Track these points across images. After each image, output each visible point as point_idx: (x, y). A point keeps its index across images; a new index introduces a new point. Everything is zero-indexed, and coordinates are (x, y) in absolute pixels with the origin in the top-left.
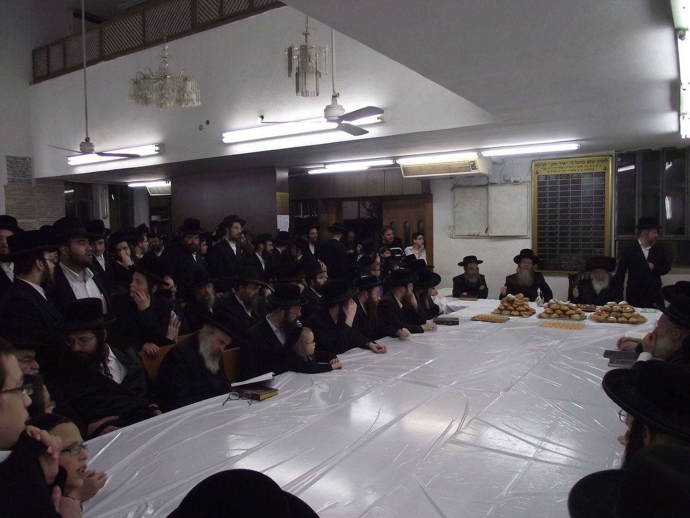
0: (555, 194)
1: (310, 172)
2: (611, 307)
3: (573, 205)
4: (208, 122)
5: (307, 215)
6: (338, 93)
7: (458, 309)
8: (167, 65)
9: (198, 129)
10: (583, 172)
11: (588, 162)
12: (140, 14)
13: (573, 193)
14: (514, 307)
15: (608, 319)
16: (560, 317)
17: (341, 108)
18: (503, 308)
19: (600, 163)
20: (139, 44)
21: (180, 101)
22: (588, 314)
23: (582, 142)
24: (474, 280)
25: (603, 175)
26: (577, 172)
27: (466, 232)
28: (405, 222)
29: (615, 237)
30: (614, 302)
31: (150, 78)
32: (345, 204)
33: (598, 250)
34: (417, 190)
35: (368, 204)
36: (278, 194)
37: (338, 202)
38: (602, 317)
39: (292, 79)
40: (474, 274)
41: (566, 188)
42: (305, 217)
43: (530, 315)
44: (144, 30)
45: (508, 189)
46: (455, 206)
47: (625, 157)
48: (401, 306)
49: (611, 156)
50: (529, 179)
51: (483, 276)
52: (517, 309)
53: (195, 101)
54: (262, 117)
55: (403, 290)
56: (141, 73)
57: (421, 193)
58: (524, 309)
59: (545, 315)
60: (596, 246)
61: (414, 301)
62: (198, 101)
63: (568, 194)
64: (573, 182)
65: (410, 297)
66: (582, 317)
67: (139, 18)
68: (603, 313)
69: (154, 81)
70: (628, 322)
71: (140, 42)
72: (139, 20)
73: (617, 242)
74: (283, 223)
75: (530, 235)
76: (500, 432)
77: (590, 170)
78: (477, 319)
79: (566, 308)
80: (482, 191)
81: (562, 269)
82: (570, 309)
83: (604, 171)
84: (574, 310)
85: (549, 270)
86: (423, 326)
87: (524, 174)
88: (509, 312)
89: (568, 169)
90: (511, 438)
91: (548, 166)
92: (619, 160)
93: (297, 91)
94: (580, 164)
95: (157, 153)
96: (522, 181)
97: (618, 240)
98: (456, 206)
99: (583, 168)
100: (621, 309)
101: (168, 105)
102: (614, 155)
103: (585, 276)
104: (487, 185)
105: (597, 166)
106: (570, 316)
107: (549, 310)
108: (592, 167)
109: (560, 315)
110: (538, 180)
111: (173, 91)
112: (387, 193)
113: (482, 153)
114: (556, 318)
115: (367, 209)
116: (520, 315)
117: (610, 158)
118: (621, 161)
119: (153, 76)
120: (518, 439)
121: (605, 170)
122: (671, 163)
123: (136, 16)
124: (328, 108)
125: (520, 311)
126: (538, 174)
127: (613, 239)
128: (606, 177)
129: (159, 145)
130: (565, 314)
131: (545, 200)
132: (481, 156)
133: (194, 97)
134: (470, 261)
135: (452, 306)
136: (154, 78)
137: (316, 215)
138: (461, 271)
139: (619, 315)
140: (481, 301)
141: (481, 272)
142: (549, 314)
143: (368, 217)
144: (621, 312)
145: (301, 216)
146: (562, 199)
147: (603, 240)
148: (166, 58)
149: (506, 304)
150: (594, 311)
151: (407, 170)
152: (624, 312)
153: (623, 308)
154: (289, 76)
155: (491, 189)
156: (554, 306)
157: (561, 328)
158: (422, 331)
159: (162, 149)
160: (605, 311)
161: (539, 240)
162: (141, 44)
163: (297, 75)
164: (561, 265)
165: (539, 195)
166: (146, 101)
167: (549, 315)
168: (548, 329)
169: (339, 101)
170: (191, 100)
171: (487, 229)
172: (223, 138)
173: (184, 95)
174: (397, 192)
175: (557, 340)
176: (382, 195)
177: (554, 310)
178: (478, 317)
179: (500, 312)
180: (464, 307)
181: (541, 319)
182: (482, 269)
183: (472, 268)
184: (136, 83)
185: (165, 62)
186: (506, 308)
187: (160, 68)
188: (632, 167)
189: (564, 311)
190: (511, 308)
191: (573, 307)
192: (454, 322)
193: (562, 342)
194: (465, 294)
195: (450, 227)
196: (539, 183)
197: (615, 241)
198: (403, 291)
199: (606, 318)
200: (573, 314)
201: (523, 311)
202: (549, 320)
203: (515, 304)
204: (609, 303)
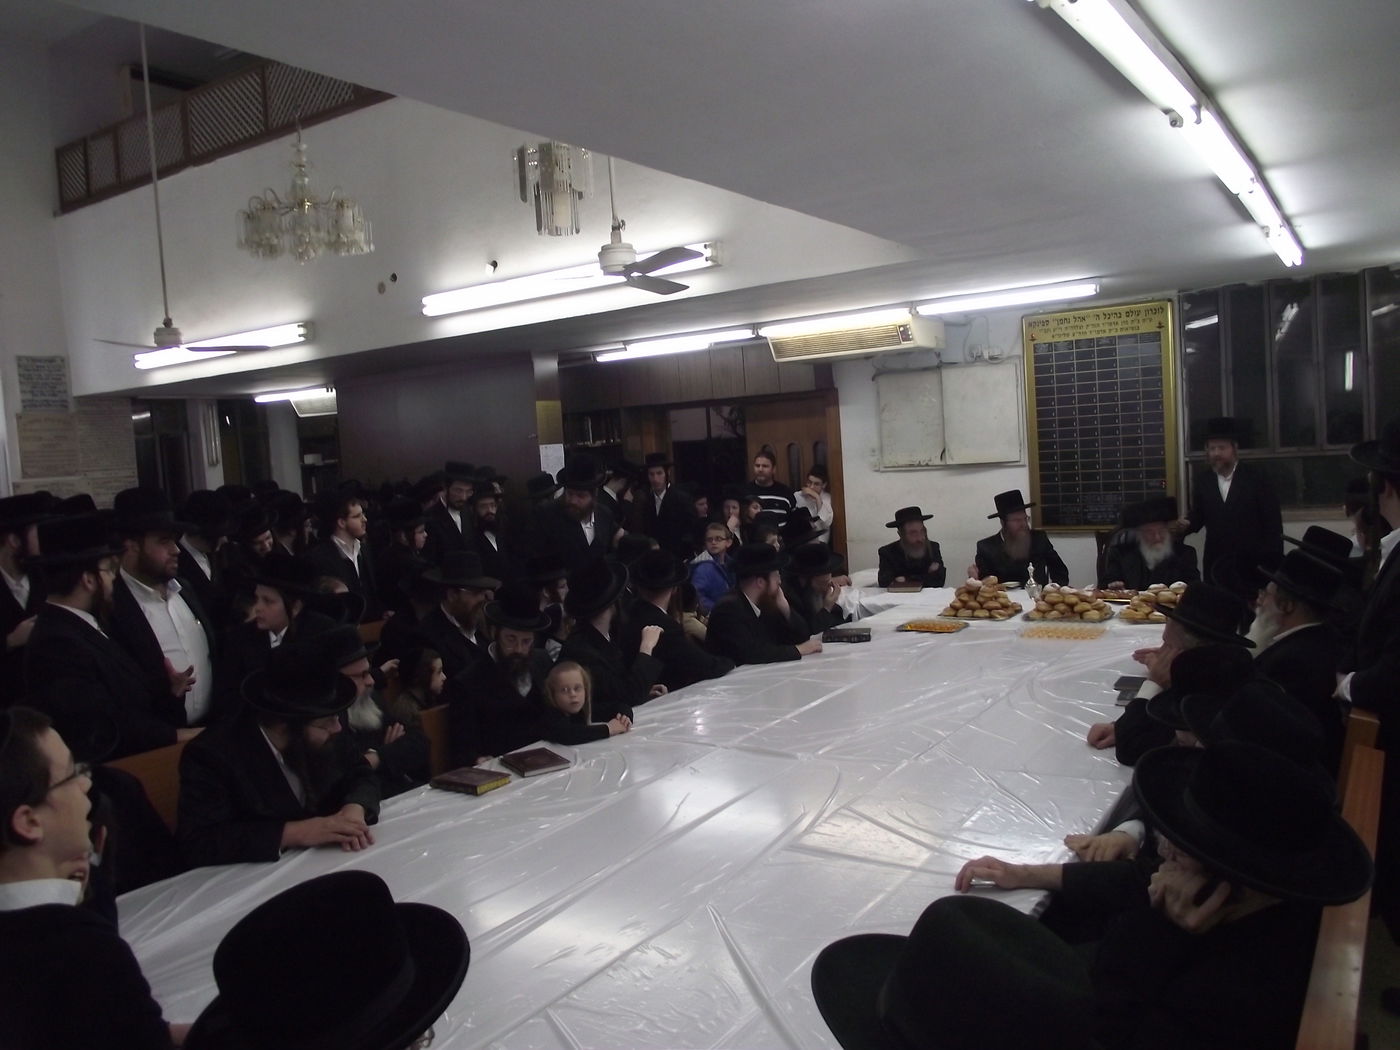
0: (1069, 379)
1: (601, 359)
2: (1156, 594)
3: (1103, 398)
4: (394, 277)
5: (600, 439)
6: (623, 221)
7: (880, 609)
8: (307, 180)
9: (376, 291)
10: (1119, 333)
11: (1128, 314)
12: (257, 74)
13: (1102, 376)
14: (979, 602)
15: (1150, 616)
16: (1063, 617)
17: (630, 248)
18: (958, 604)
19: (1151, 316)
20: (258, 131)
21: (335, 245)
22: (1116, 609)
23: (1104, 280)
24: (919, 554)
25: (1156, 337)
26: (1107, 334)
27: (904, 460)
28: (790, 446)
29: (1185, 456)
30: (1162, 585)
31: (273, 208)
32: (674, 414)
33: (1153, 482)
34: (806, 383)
35: (726, 410)
36: (540, 404)
37: (659, 413)
38: (1139, 614)
39: (531, 204)
40: (919, 542)
41: (1089, 366)
42: (598, 443)
43: (1010, 616)
44: (265, 106)
45: (979, 372)
46: (881, 410)
47: (1197, 300)
48: (758, 612)
49: (1170, 300)
50: (1018, 351)
51: (936, 546)
52: (985, 606)
53: (363, 245)
54: (495, 264)
55: (761, 583)
56: (258, 198)
57: (814, 388)
58: (997, 605)
59: (1036, 615)
60: (1150, 475)
61: (783, 602)
62: (368, 243)
63: (1092, 377)
64: (1101, 353)
65: (775, 596)
66: (1106, 614)
67: (255, 80)
68: (1141, 607)
69: (283, 211)
71: (258, 127)
72: (255, 85)
73: (1190, 467)
74: (552, 458)
75: (1025, 460)
76: (876, 827)
77: (1133, 328)
78: (909, 628)
79: (1074, 599)
80: (930, 380)
81: (1088, 522)
82: (1082, 601)
83: (1158, 330)
84: (1089, 602)
85: (1064, 524)
86: (799, 648)
87: (1009, 343)
88: (970, 611)
89: (1090, 328)
90: (894, 837)
91: (1053, 325)
92: (1187, 306)
93: (539, 228)
94: (1113, 320)
95: (302, 339)
96: (1005, 356)
97: (1192, 462)
98: (883, 410)
99: (1119, 327)
101: (313, 254)
102: (1175, 299)
103: (1126, 535)
104: (940, 367)
105: (1144, 320)
106: (1081, 614)
107: (1043, 606)
108: (1135, 324)
109: (1063, 614)
110: (1035, 352)
111: (318, 229)
112: (750, 391)
113: (918, 309)
114: (1054, 619)
115: (725, 419)
116: (991, 617)
117: (1169, 304)
118: (1190, 309)
119: (279, 202)
120: (903, 839)
121: (1160, 327)
122: (1295, 305)
123: (249, 78)
124: (605, 249)
125: (990, 610)
126: (1035, 342)
127: (1182, 460)
128: (1163, 342)
129: (306, 324)
130: (1073, 612)
131: (1051, 391)
132: (916, 315)
133: (360, 236)
134: (909, 518)
135: (870, 606)
136: (282, 206)
137: (618, 440)
138: (894, 536)
140: (930, 593)
141: (931, 537)
142: (1044, 612)
143: (727, 434)
145: (590, 443)
146: (1082, 389)
147: (1162, 462)
148: (304, 166)
149: (965, 597)
150: (1128, 603)
151: (780, 347)
154: (524, 199)
155: (949, 375)
156: (1054, 597)
157: (1058, 637)
158: (797, 657)
159: (312, 330)
160: (1146, 601)
161: (1042, 467)
162: (261, 130)
163: (537, 197)
164: (1085, 514)
165: (1038, 381)
166: (272, 251)
167: (1042, 614)
168: (1036, 642)
169: (626, 236)
170: (353, 243)
171: (944, 451)
172: (424, 306)
173: (339, 235)
174: (770, 389)
175: (1040, 661)
176: (741, 394)
177: (1053, 605)
178: (909, 624)
179: (953, 613)
180: (891, 606)
181: (1026, 623)
182: (934, 531)
183: (914, 532)
184: (250, 217)
185: (303, 175)
186: (965, 605)
187: (294, 186)
188: (1214, 320)
189: (1071, 606)
190: (973, 604)
191: (1088, 597)
192: (863, 637)
193: (1050, 665)
194: (901, 579)
195: (874, 451)
196: (1037, 359)
197: (1187, 463)
198: (761, 585)
199: (1147, 615)
200: (1088, 610)
201: (997, 608)
202: (1043, 625)
203: (982, 596)
204: (1152, 586)
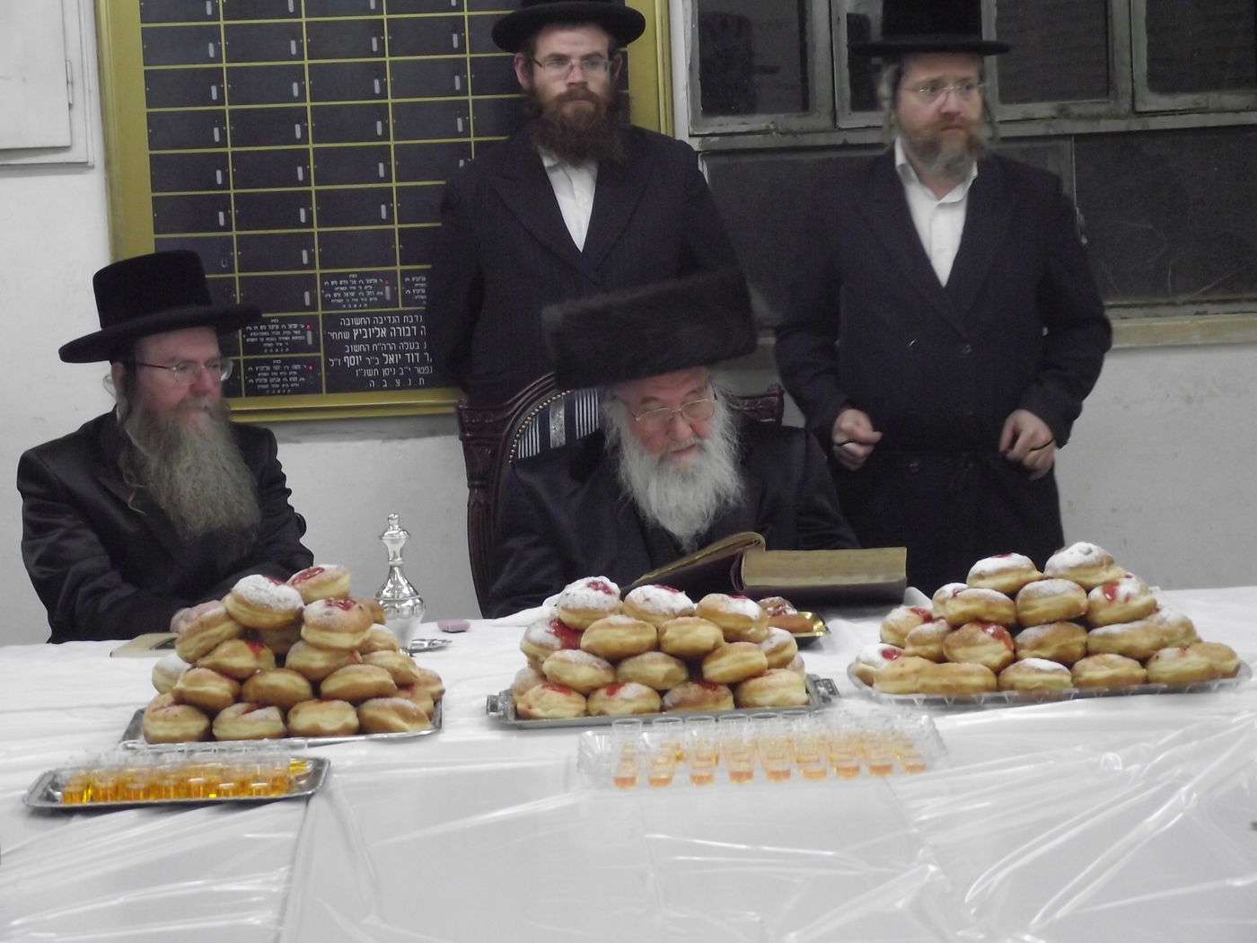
2: (1012, 593)
14: (302, 672)
16: (663, 703)
38: (968, 670)
58: (386, 678)
68: (970, 642)
70: (1147, 686)
75: (89, 146)
81: (344, 381)
82: (732, 636)
88: (273, 713)
100: (1080, 597)
109: (662, 693)
114: (645, 717)
116: (370, 728)
139: (1077, 638)
142: (587, 693)
144: (1085, 620)
152: (1103, 614)
153: (1088, 590)
156: (621, 629)
164: (336, 349)
177: (618, 661)
186: (243, 689)
189: (693, 662)
199: (998, 671)
200: (758, 674)
201: (382, 693)
202: (597, 741)
203: (318, 647)
204: (986, 564)
